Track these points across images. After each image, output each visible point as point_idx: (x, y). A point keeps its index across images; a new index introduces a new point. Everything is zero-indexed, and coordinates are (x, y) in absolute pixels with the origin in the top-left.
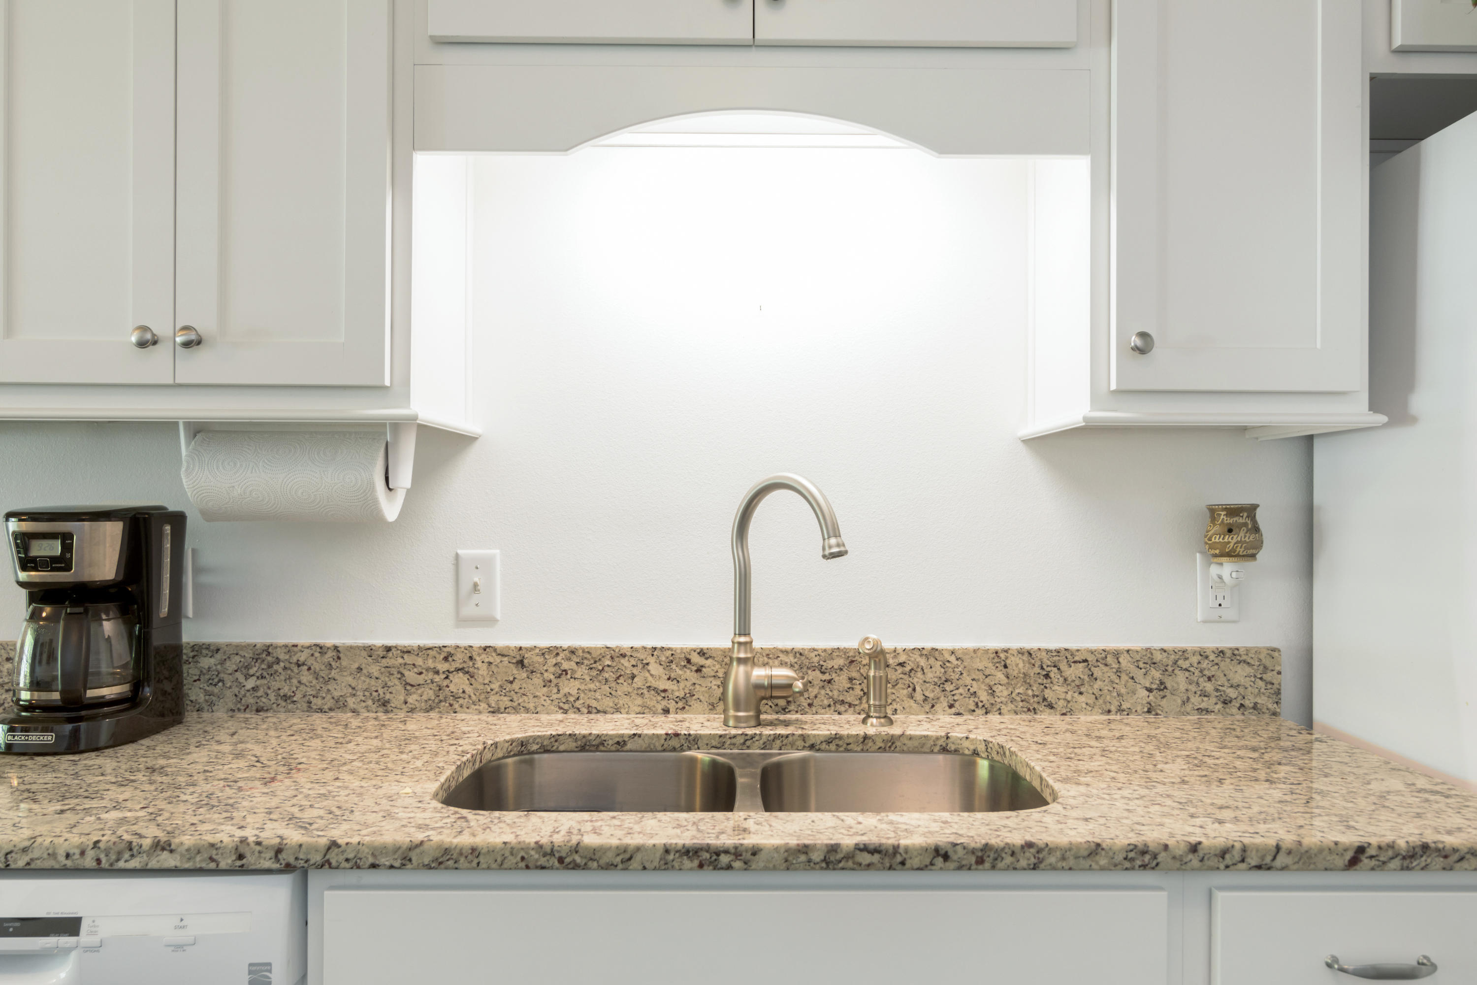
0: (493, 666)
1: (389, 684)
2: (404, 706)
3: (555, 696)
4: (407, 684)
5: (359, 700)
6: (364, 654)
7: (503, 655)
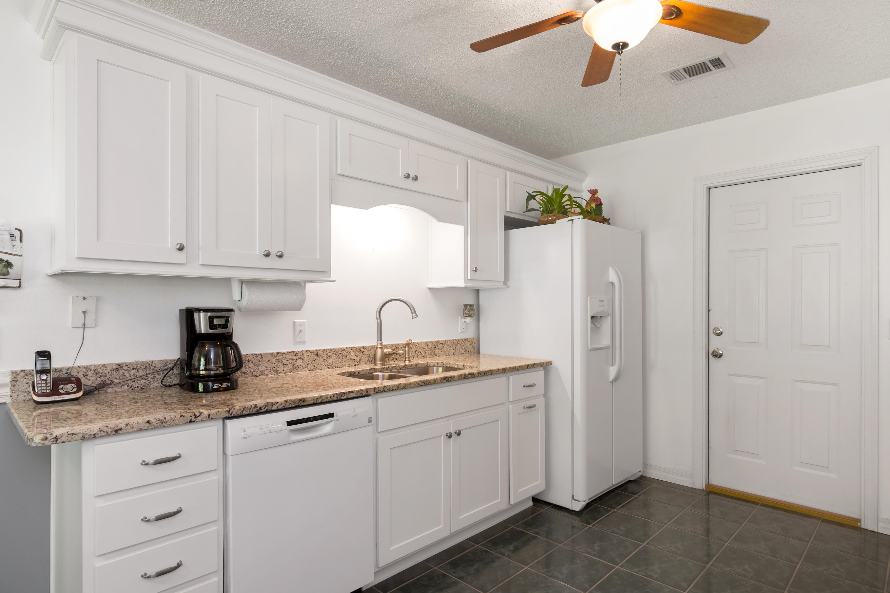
0: (309, 356)
1: (278, 365)
2: (283, 372)
3: (326, 364)
4: (284, 364)
5: (269, 371)
6: (270, 355)
7: (312, 353)
